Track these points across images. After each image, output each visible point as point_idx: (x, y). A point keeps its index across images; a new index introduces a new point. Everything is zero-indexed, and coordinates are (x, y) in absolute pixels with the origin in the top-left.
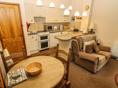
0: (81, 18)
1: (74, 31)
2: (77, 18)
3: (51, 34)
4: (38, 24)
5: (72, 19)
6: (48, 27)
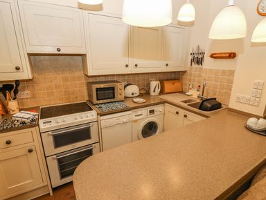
0: (232, 56)
1: (200, 108)
2: (212, 56)
3: (107, 120)
4: (66, 80)
5: (192, 61)
6: (97, 90)
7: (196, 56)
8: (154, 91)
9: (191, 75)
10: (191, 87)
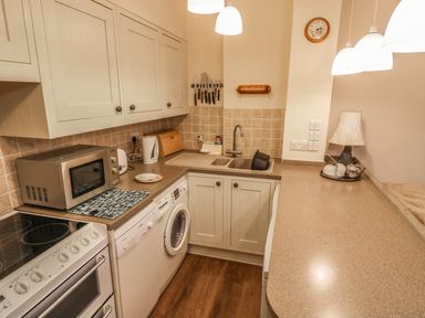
2: (240, 91)
5: (197, 96)
7: (203, 90)
8: (153, 156)
9: (196, 120)
10: (201, 139)
